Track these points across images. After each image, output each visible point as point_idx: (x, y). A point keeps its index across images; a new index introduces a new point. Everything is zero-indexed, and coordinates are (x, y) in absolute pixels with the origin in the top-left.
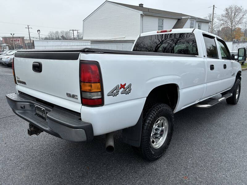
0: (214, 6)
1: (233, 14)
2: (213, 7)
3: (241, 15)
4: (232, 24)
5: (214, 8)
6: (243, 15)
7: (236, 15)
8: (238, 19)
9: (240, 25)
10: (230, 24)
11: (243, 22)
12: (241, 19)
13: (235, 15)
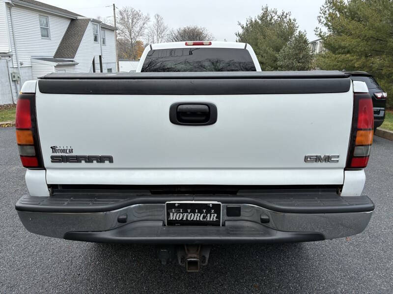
0: (114, 5)
1: (130, 21)
2: (113, 7)
3: (140, 23)
4: (131, 36)
5: (114, 9)
6: (144, 24)
7: (134, 23)
8: (138, 29)
9: (141, 37)
10: (128, 33)
11: (145, 33)
12: (141, 28)
13: (132, 22)
